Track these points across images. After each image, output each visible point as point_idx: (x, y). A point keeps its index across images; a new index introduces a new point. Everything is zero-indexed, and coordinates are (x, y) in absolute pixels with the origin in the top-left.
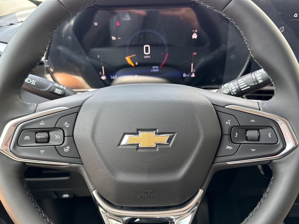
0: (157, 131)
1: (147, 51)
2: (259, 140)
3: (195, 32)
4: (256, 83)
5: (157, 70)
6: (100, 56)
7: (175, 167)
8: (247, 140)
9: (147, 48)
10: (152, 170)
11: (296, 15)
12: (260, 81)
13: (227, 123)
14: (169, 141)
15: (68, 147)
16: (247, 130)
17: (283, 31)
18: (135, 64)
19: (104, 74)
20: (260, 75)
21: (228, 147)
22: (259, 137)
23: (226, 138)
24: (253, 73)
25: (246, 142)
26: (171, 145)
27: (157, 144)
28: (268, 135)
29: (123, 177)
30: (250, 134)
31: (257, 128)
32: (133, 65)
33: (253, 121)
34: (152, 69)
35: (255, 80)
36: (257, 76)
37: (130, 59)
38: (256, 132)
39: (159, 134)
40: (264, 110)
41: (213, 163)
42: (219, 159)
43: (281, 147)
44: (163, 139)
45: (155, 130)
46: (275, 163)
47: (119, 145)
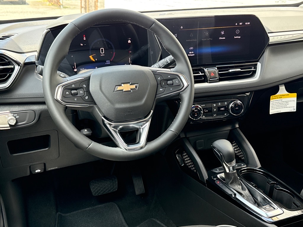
0: (130, 83)
1: (102, 52)
2: (173, 85)
3: (129, 39)
4: (167, 63)
5: (109, 63)
6: (73, 56)
7: (140, 99)
8: (168, 85)
9: (102, 50)
10: (130, 101)
11: (182, 27)
12: (169, 62)
13: (158, 79)
14: (136, 87)
15: (87, 97)
16: (167, 81)
17: (176, 36)
18: (95, 60)
19: (75, 67)
20: (168, 59)
21: (161, 89)
22: (173, 83)
23: (159, 85)
24: (165, 59)
25: (168, 86)
26: (137, 89)
27: (131, 89)
28: (176, 82)
29: (118, 106)
30: (169, 82)
31: (171, 79)
32: (94, 60)
33: (169, 76)
34: (106, 62)
35: (166, 62)
36: (167, 59)
37: (92, 57)
38: (171, 81)
39: (131, 84)
40: (173, 72)
41: (155, 97)
42: (157, 96)
43: (182, 86)
44: (133, 87)
45: (129, 83)
46: (181, 94)
47: (114, 91)
